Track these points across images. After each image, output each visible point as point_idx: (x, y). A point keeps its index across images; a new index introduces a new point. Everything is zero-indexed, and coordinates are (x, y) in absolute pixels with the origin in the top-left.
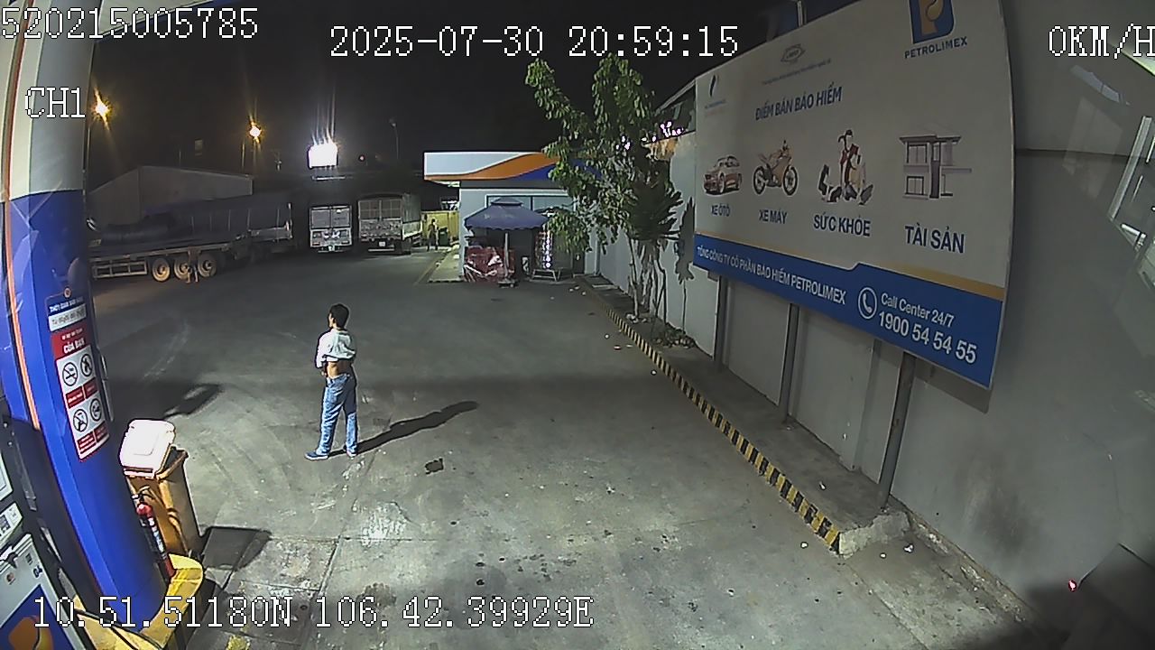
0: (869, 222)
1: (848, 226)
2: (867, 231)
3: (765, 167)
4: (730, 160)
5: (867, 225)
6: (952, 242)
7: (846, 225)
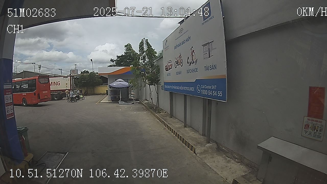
0: (197, 68)
1: (193, 70)
2: (197, 71)
3: (177, 61)
4: (170, 61)
5: (197, 69)
6: (214, 67)
7: (193, 71)
